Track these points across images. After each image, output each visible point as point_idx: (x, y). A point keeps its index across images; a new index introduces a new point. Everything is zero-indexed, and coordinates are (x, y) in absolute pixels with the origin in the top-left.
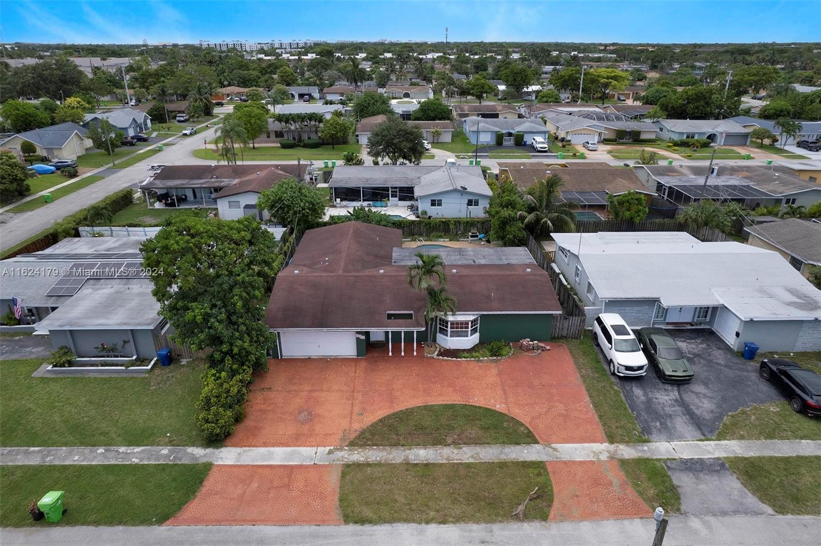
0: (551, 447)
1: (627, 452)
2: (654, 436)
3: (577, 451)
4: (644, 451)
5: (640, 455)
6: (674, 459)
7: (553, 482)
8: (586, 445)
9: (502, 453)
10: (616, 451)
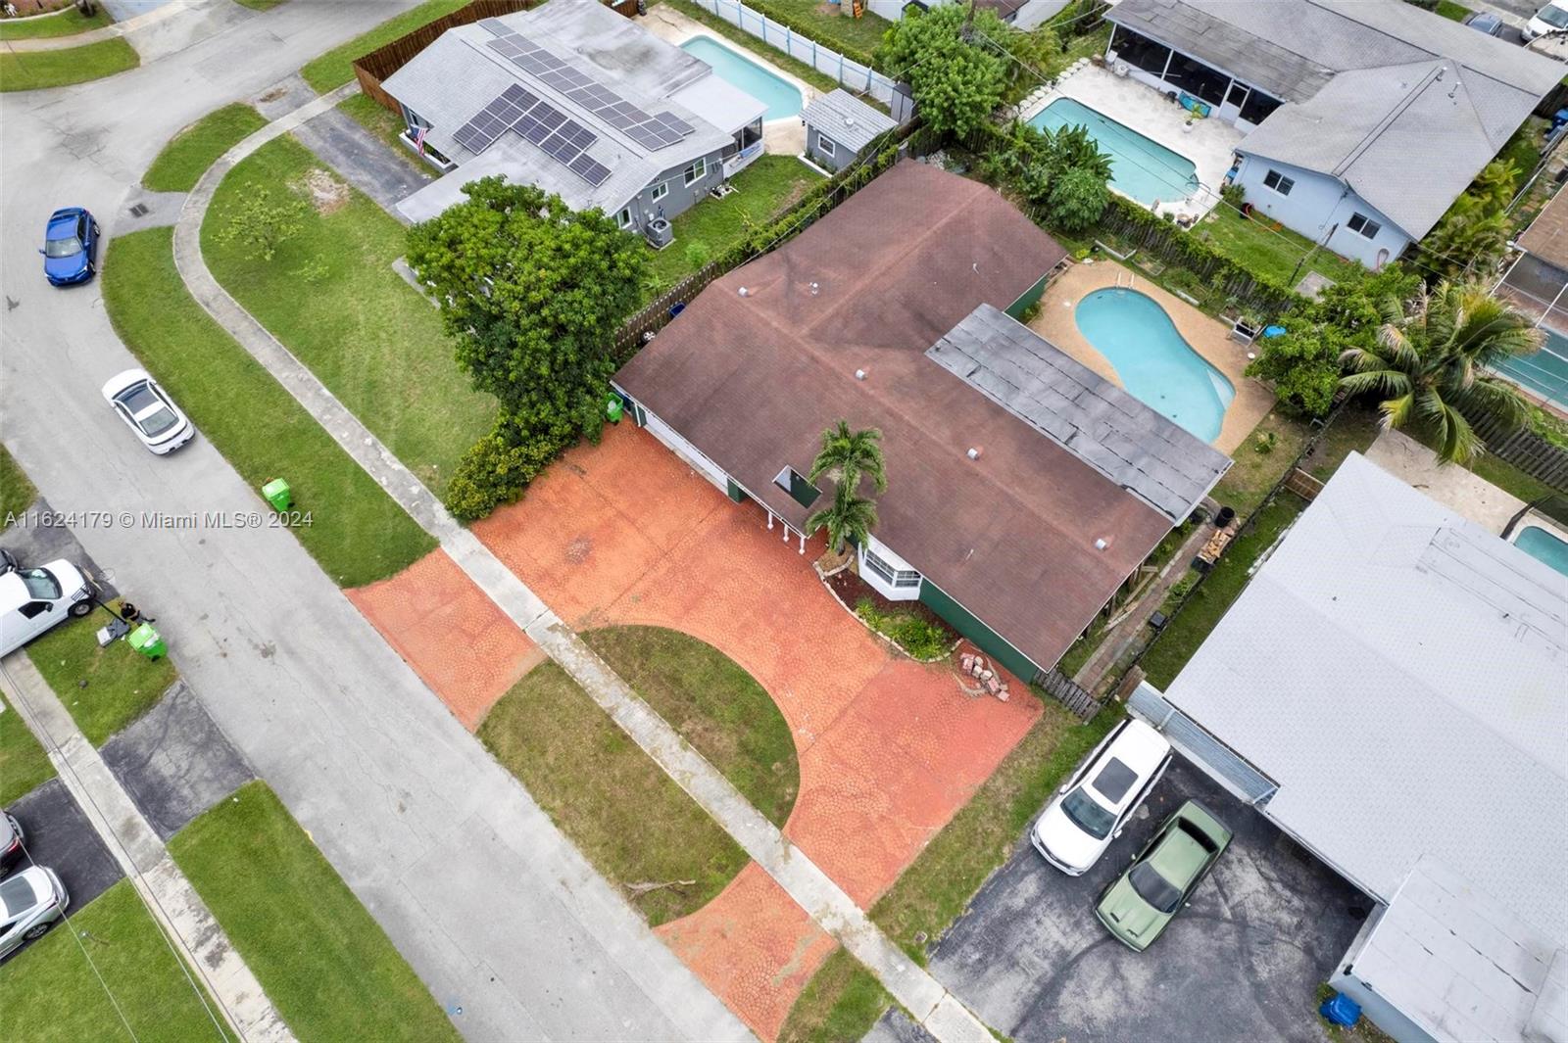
0: (786, 849)
1: (870, 948)
2: (942, 964)
3: (810, 885)
4: (891, 968)
5: (878, 968)
6: (912, 1017)
7: (724, 893)
8: (834, 888)
9: (721, 800)
10: (858, 932)
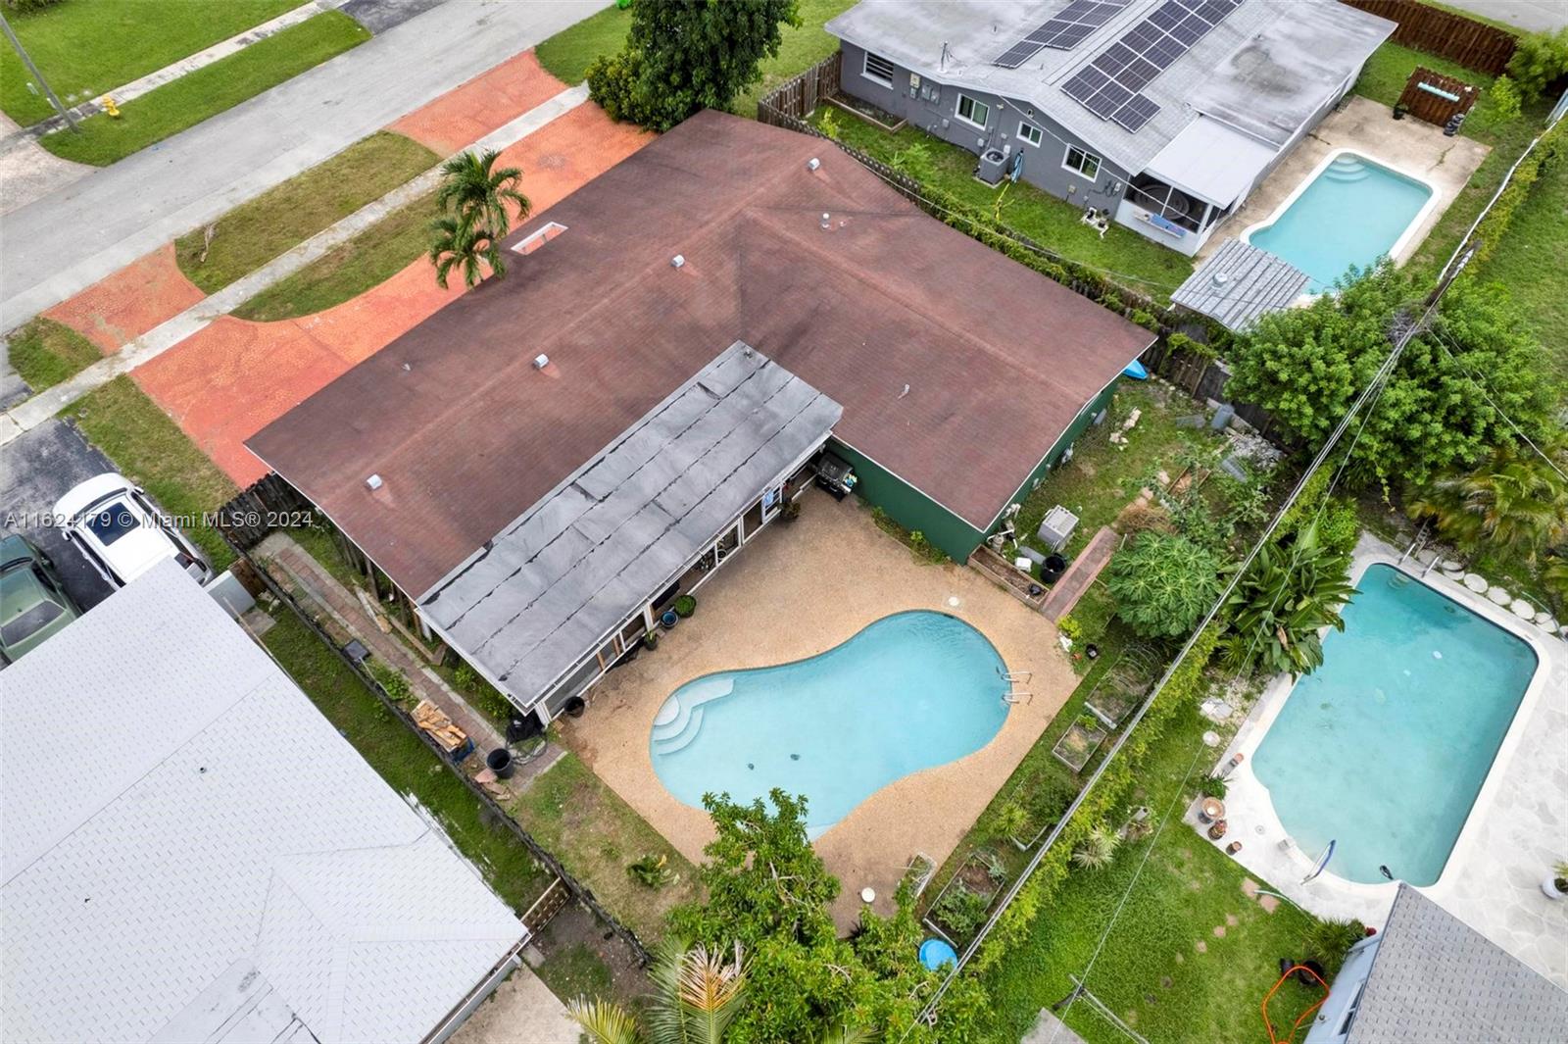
0: (209, 318)
1: (94, 376)
2: (52, 428)
3: (169, 334)
4: (67, 392)
5: (73, 382)
6: (15, 407)
7: (185, 280)
8: (159, 351)
9: (272, 273)
10: (111, 368)
